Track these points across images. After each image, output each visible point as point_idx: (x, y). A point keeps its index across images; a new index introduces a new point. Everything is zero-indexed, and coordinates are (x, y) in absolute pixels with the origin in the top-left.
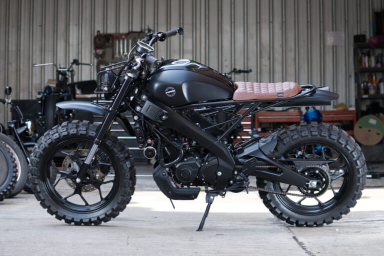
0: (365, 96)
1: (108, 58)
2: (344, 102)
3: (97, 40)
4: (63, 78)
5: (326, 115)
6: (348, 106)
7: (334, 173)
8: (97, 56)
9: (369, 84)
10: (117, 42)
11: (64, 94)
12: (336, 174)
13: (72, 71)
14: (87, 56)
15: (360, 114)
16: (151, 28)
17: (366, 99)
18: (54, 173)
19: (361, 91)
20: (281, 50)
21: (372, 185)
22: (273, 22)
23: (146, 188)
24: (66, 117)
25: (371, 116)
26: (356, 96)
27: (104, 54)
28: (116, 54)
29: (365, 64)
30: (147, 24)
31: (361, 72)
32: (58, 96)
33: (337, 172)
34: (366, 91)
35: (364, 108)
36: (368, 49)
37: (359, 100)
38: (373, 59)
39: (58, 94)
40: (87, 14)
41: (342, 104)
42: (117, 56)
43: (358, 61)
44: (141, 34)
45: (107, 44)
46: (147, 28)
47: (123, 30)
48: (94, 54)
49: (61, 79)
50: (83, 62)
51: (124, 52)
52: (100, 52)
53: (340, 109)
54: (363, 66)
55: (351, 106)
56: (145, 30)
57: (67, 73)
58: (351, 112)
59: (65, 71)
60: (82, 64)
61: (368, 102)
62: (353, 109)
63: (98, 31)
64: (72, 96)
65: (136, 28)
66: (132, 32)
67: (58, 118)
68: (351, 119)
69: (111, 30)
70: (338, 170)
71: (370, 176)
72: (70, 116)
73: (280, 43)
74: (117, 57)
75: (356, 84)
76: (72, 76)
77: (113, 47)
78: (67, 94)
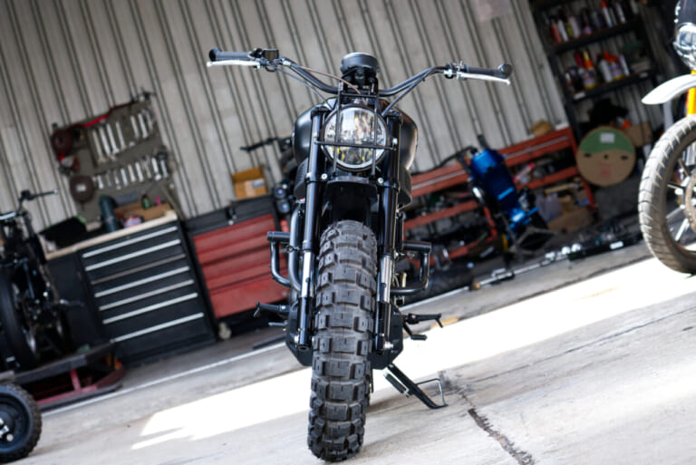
0: (580, 95)
1: (86, 168)
2: (544, 117)
3: (57, 141)
4: (12, 231)
5: (511, 153)
6: (553, 122)
7: (555, 258)
8: (65, 170)
9: (581, 71)
10: (95, 134)
11: (21, 261)
12: (558, 258)
13: (25, 214)
14: (48, 176)
15: (579, 131)
16: (148, 88)
17: (581, 100)
18: (35, 414)
19: (569, 88)
20: (397, 57)
21: (628, 260)
22: (367, 10)
23: (213, 391)
24: (38, 302)
25: (601, 128)
26: (563, 101)
27: (76, 162)
28: (98, 157)
29: (561, 35)
30: (139, 84)
31: (557, 52)
32: (12, 267)
33: (559, 254)
34: (578, 84)
35: (585, 118)
36: (559, 7)
37: (571, 106)
38: (573, 23)
39: (10, 264)
40: (24, 100)
41: (542, 123)
42: (102, 159)
43: (547, 35)
44: (134, 106)
45: (76, 145)
46: (140, 91)
47: (99, 109)
48: (59, 169)
49: (10, 233)
50: (45, 190)
51: (111, 149)
52: (68, 161)
53: (541, 132)
54: (559, 40)
55: (559, 122)
56: (138, 96)
57: (17, 220)
58: (563, 132)
59: (12, 218)
60: (42, 195)
61: (589, 105)
62: (564, 125)
63: (55, 125)
64: (38, 260)
65: (122, 98)
66: (117, 108)
67: (24, 307)
68: (566, 145)
69: (77, 116)
70: (560, 249)
71: (620, 244)
72: (44, 297)
73: (393, 44)
74: (102, 163)
75: (557, 78)
76: (28, 223)
77: (89, 145)
78: (26, 260)
